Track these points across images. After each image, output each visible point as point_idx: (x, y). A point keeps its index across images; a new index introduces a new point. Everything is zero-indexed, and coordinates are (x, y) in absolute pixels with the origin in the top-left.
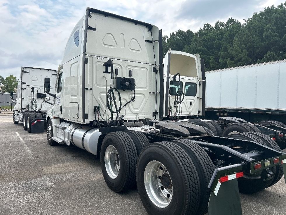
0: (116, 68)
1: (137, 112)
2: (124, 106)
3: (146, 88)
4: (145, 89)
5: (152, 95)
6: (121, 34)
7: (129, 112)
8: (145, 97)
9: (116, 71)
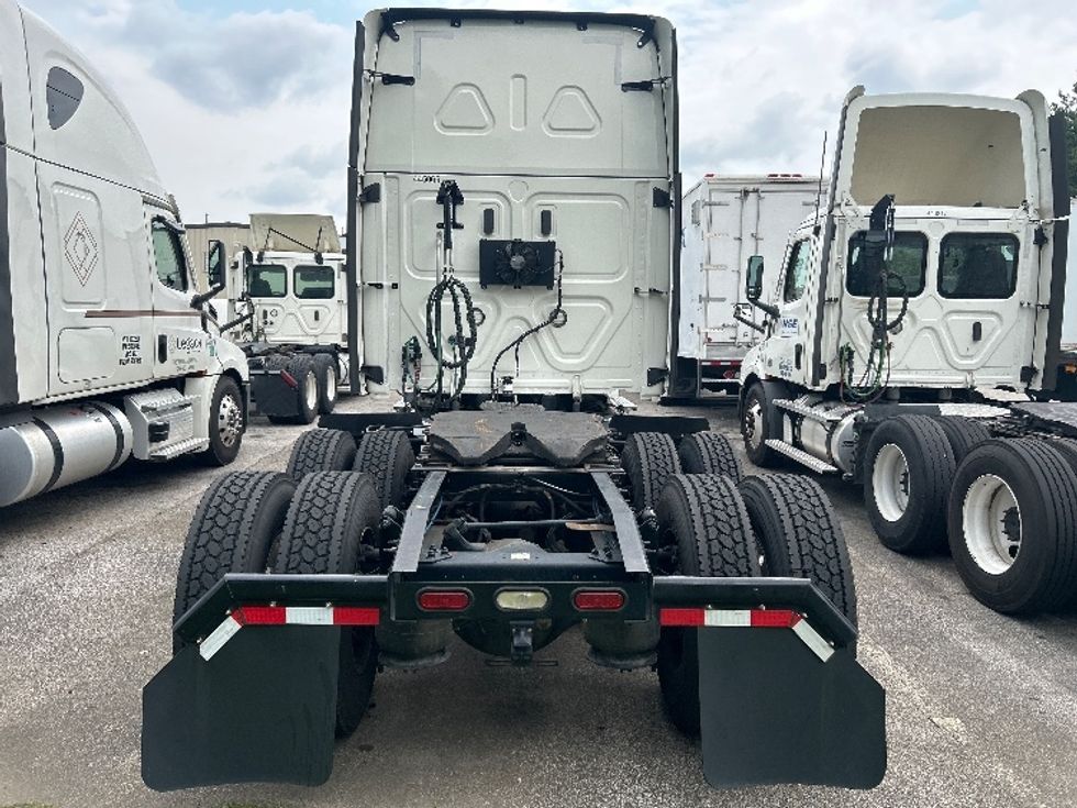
0: (489, 207)
1: (577, 365)
2: (513, 345)
3: (615, 274)
4: (612, 278)
5: (647, 302)
6: (517, 76)
7: (539, 364)
8: (612, 308)
9: (489, 216)
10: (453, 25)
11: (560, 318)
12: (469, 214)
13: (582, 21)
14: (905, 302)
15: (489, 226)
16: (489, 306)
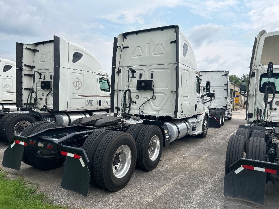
0: (141, 73)
1: (158, 109)
2: (143, 104)
3: (167, 87)
5: (174, 94)
6: (148, 43)
7: (149, 108)
8: (166, 96)
9: (141, 75)
10: (137, 34)
11: (154, 98)
12: (137, 75)
13: (162, 29)
14: (274, 95)
15: (140, 77)
16: (140, 95)
